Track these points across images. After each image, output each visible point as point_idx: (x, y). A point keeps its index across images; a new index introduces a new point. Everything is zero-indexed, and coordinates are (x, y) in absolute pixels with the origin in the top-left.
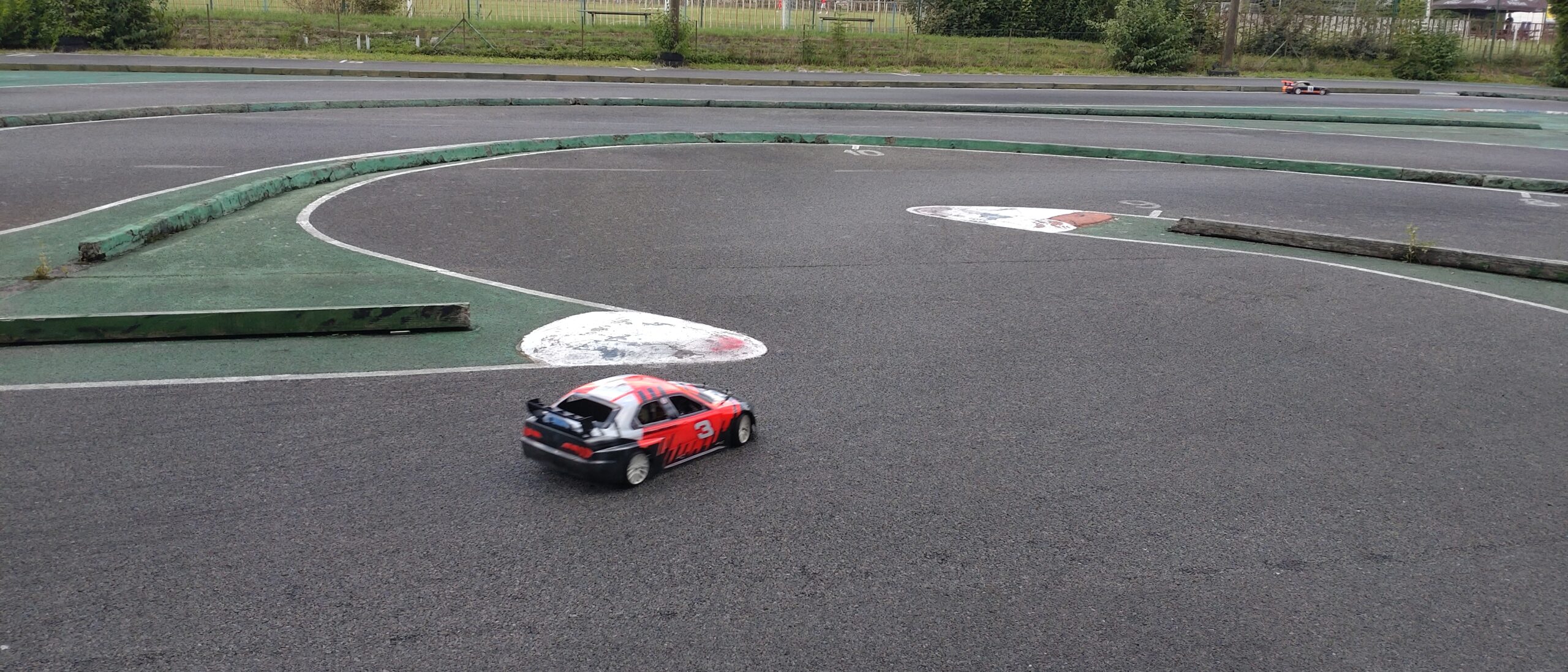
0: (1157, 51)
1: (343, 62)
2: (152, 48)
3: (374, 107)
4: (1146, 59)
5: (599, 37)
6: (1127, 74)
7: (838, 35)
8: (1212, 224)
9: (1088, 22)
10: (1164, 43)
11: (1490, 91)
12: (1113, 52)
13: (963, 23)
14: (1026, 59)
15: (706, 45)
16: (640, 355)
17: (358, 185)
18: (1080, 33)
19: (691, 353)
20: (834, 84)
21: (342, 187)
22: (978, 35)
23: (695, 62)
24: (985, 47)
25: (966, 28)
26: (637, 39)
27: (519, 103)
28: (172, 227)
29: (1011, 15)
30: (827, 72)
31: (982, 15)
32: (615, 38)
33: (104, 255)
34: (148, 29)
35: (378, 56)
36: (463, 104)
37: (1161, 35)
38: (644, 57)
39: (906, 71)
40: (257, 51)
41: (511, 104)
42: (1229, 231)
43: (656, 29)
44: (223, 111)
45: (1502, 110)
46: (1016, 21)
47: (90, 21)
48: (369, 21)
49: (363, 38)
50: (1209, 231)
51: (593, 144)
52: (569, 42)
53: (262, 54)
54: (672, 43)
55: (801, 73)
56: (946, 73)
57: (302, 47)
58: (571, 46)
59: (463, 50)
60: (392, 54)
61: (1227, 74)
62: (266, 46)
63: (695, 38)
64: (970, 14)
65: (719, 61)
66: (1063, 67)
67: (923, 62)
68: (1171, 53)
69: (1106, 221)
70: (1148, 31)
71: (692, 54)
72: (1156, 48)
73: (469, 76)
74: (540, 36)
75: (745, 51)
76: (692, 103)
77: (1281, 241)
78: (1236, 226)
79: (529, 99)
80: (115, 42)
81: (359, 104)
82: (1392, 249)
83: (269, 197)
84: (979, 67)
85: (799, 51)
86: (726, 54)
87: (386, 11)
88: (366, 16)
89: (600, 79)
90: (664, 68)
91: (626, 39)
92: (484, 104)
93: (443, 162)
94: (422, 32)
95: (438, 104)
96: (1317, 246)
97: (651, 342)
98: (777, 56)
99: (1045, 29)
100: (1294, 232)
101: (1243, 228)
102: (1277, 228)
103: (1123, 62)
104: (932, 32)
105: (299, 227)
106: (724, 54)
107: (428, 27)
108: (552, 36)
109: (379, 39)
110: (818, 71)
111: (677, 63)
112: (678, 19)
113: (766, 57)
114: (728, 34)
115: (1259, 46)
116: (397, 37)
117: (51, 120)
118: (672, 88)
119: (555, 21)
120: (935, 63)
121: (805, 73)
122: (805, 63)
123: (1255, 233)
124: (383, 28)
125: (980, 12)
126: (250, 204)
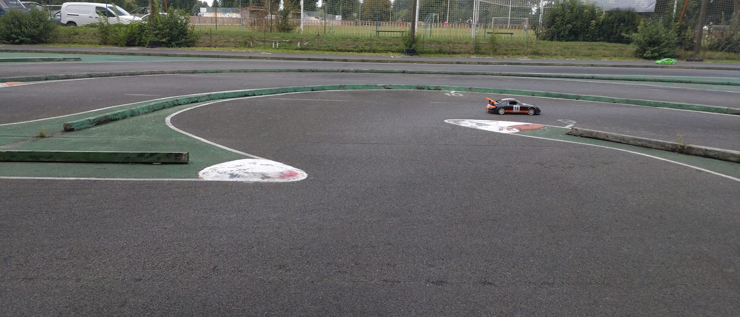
0: (659, 49)
1: (263, 53)
2: (187, 47)
3: (252, 72)
4: (652, 52)
5: (380, 42)
6: (642, 60)
7: (493, 41)
8: (586, 131)
9: (623, 34)
10: (662, 45)
12: (635, 49)
13: (560, 35)
14: (589, 52)
15: (429, 45)
16: (246, 177)
17: (208, 104)
18: (620, 40)
19: (269, 178)
20: (479, 63)
21: (201, 104)
22: (567, 41)
23: (422, 53)
24: (569, 47)
25: (561, 37)
26: (397, 43)
27: (317, 71)
28: (111, 119)
29: (584, 31)
30: (486, 58)
31: (570, 31)
32: (387, 43)
33: (74, 129)
34: (186, 38)
35: (280, 51)
36: (291, 71)
37: (661, 41)
38: (399, 51)
39: (526, 57)
40: (230, 48)
41: (313, 72)
42: (594, 135)
43: (404, 39)
44: (185, 73)
46: (588, 34)
47: (162, 35)
48: (280, 35)
49: (275, 43)
50: (585, 135)
51: (328, 89)
52: (366, 45)
53: (230, 50)
54: (411, 45)
55: (473, 58)
56: (545, 59)
57: (249, 47)
58: (366, 46)
59: (317, 48)
60: (286, 50)
61: (696, 61)
62: (234, 46)
63: (423, 42)
64: (564, 31)
65: (434, 53)
66: (608, 57)
67: (536, 53)
68: (666, 50)
69: (539, 129)
70: (654, 38)
71: (420, 50)
72: (658, 47)
73: (309, 59)
74: (353, 42)
75: (447, 48)
76: (397, 72)
77: (618, 141)
78: (597, 132)
79: (322, 69)
80: (172, 44)
81: (245, 71)
82: (670, 146)
83: (165, 108)
84: (564, 56)
85: (473, 48)
86: (438, 50)
87: (289, 31)
88: (279, 33)
89: (368, 61)
90: (407, 56)
91: (392, 43)
92: (301, 72)
93: (255, 95)
94: (301, 41)
95: (280, 71)
96: (635, 144)
97: (255, 172)
98: (462, 50)
99: (602, 38)
100: (624, 137)
101: (600, 134)
102: (617, 134)
103: (640, 54)
104: (544, 40)
105: (164, 121)
106: (436, 50)
107: (304, 38)
108: (359, 42)
109: (282, 43)
110: (481, 58)
111: (412, 54)
112: (414, 34)
113: (457, 51)
114: (441, 40)
115: (718, 47)
116: (290, 42)
117: (111, 75)
118: (400, 65)
119: (360, 35)
120: (541, 54)
121: (474, 58)
122: (476, 54)
123: (606, 136)
124: (285, 38)
125: (568, 30)
126: (155, 110)
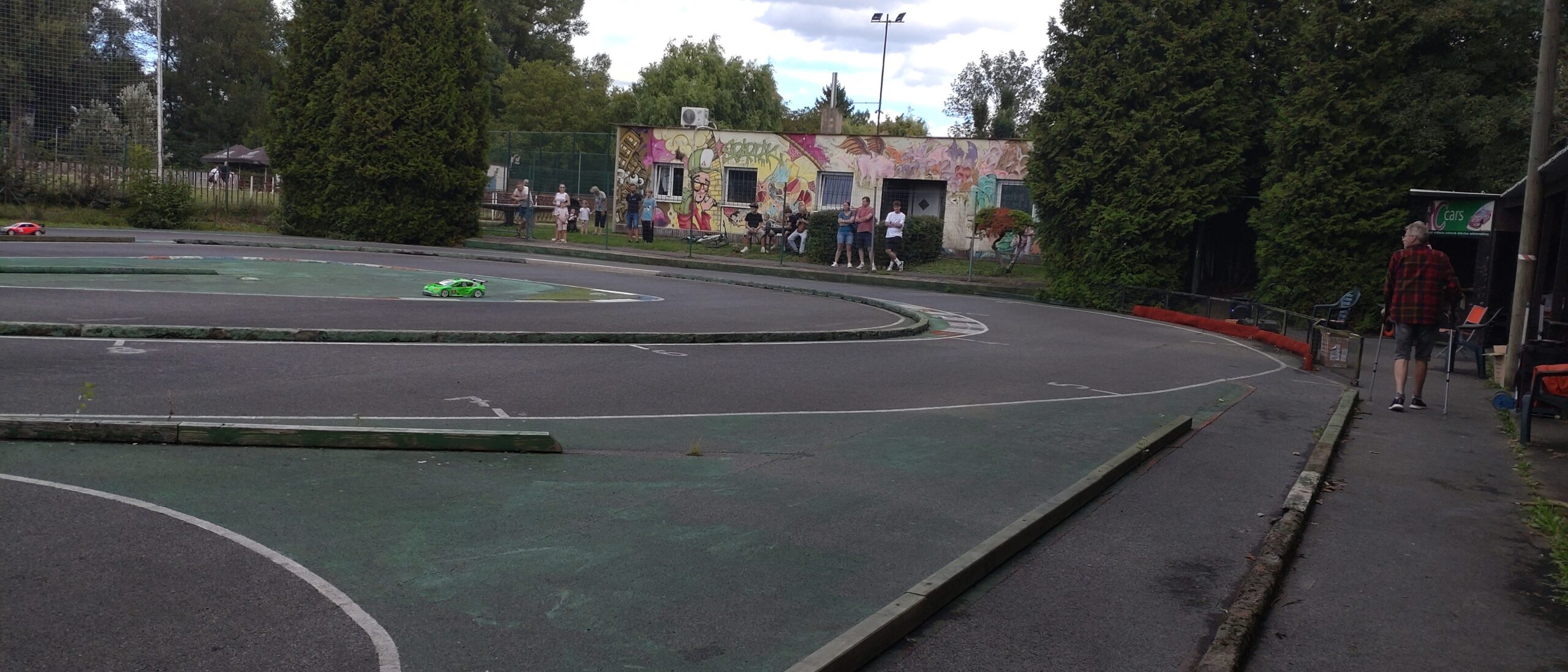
11: (207, 239)
45: (199, 257)
